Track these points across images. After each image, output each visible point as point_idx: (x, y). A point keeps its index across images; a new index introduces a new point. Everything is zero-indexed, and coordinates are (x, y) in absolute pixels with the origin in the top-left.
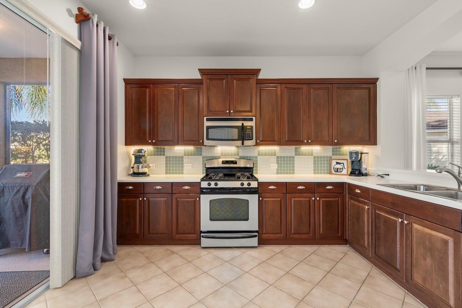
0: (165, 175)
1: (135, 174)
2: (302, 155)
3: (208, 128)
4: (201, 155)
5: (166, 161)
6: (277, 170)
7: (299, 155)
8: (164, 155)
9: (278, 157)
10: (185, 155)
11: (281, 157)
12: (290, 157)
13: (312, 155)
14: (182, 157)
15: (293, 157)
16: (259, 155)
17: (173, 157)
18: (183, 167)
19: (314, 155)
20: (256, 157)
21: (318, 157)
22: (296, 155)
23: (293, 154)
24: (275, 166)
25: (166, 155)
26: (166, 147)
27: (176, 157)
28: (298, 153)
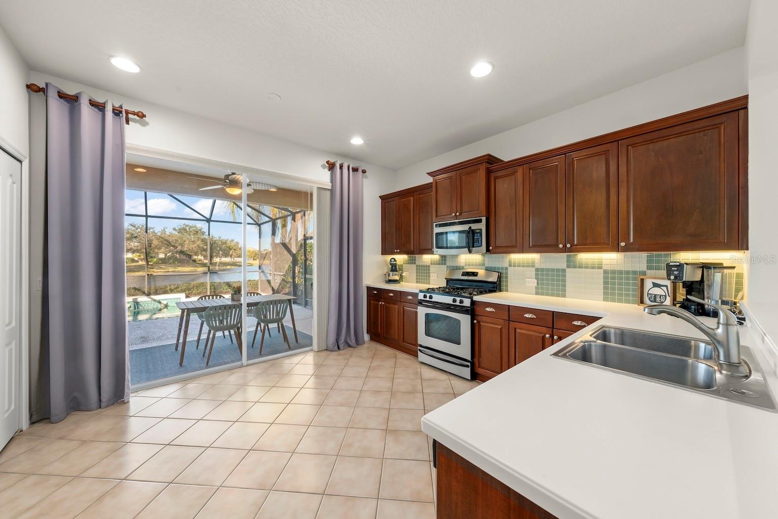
0: (415, 285)
1: (390, 281)
2: (580, 267)
3: (437, 234)
4: (445, 264)
5: (417, 269)
6: (537, 288)
7: (575, 267)
8: (415, 264)
9: (537, 270)
10: (431, 264)
11: (542, 270)
12: (558, 270)
13: (600, 268)
14: (429, 266)
15: (564, 271)
16: (510, 266)
17: (422, 266)
18: (429, 276)
19: (604, 267)
20: (506, 269)
21: (613, 272)
22: (568, 267)
23: (563, 265)
24: (532, 283)
25: (416, 264)
26: (416, 256)
27: (424, 266)
28: (571, 264)
